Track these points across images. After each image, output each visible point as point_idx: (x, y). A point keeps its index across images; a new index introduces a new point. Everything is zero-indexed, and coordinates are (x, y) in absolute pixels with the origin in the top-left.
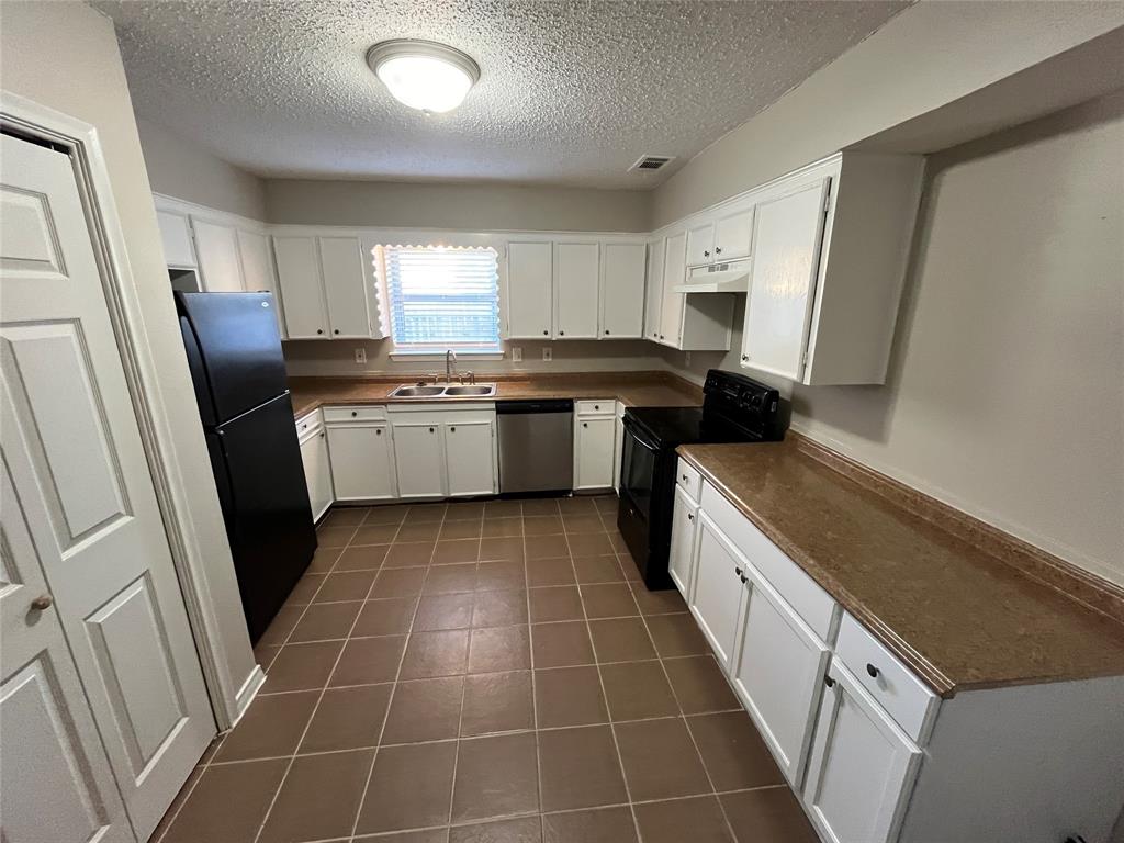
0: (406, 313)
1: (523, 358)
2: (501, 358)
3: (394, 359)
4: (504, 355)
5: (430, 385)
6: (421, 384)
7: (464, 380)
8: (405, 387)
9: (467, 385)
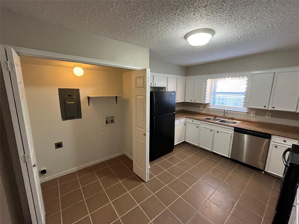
0: (216, 97)
1: (256, 115)
2: (246, 114)
3: (210, 109)
4: (247, 113)
5: (218, 118)
6: (215, 117)
7: (229, 119)
8: (209, 117)
9: (230, 120)
